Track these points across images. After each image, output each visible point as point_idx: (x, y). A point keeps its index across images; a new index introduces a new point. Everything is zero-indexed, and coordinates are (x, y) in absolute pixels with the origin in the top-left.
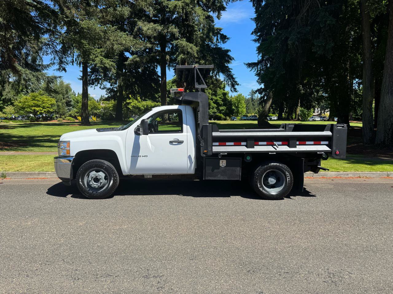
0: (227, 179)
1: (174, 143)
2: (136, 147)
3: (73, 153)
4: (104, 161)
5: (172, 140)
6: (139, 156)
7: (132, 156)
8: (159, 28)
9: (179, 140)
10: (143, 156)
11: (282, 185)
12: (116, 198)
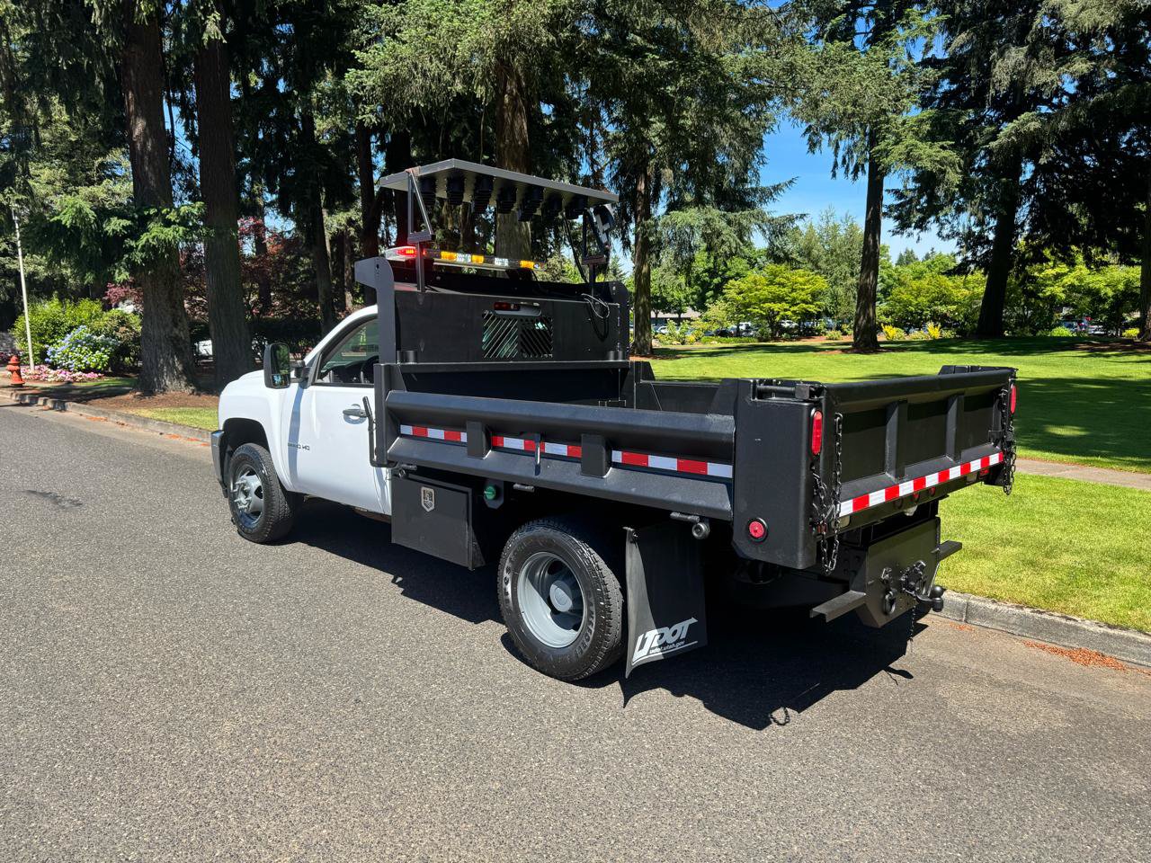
5: (349, 406)
6: (298, 446)
7: (288, 445)
10: (303, 447)
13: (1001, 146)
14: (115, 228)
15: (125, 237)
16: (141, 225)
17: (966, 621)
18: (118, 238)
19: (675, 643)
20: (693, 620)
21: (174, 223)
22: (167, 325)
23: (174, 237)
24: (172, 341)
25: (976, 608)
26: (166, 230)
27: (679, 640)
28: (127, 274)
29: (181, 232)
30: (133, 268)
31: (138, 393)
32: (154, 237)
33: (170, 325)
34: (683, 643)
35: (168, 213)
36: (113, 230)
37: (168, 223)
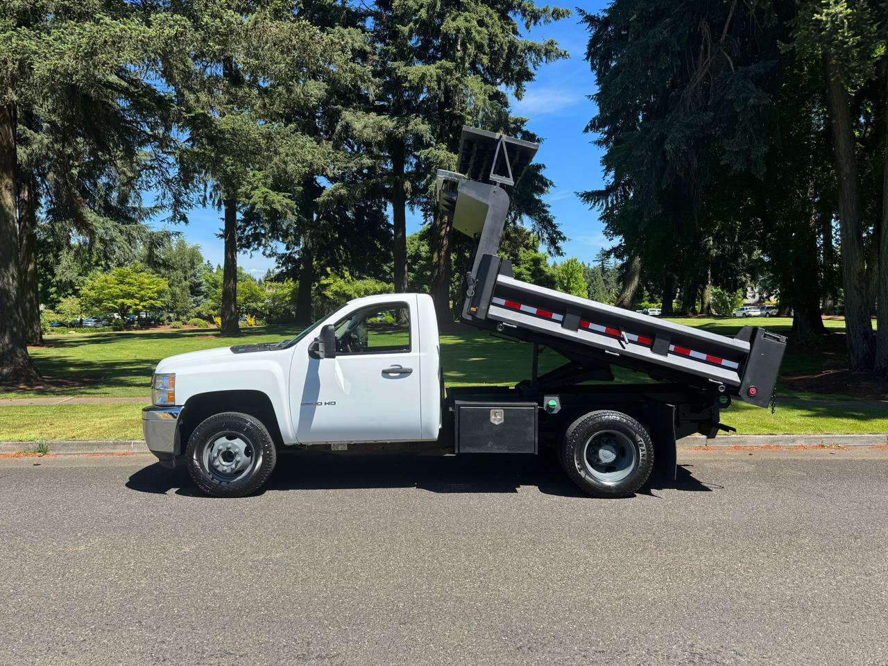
0: (506, 452)
1: (392, 375)
2: (312, 385)
3: (181, 399)
4: (245, 415)
5: (387, 367)
6: (317, 404)
7: (302, 404)
8: (389, 123)
9: (403, 367)
10: (325, 404)
11: (629, 464)
12: (271, 494)
13: (324, 201)
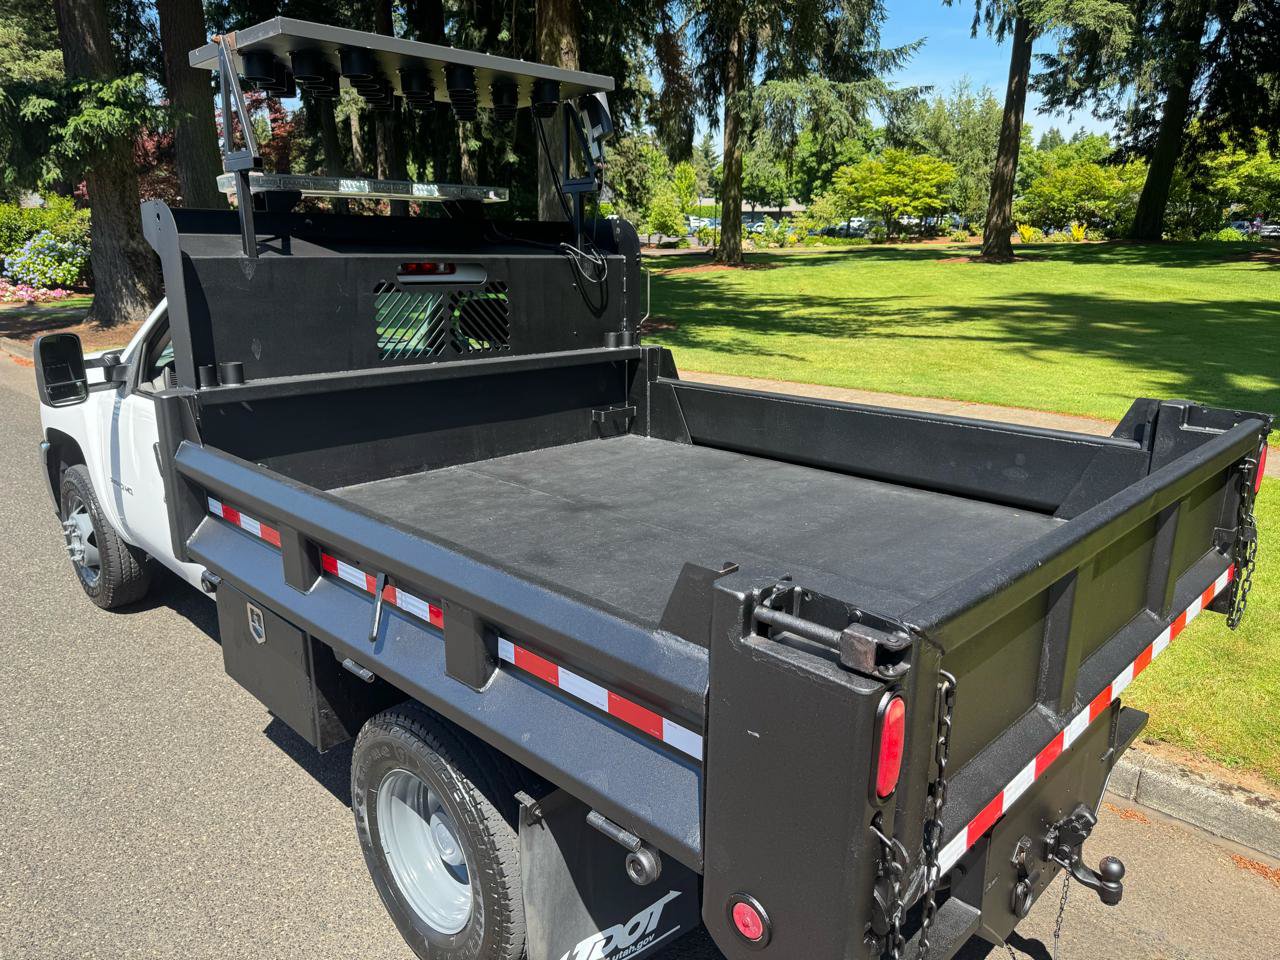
14: (33, 110)
15: (49, 122)
16: (68, 104)
17: (1135, 800)
18: (39, 125)
19: (635, 944)
20: (673, 894)
21: (108, 103)
22: (121, 238)
23: (109, 122)
24: (129, 257)
25: (1155, 783)
26: (99, 113)
27: (643, 937)
28: (58, 171)
29: (117, 116)
30: (63, 161)
31: (95, 323)
32: (85, 122)
33: (125, 238)
34: (651, 938)
35: (101, 89)
36: (33, 114)
37: (102, 104)
